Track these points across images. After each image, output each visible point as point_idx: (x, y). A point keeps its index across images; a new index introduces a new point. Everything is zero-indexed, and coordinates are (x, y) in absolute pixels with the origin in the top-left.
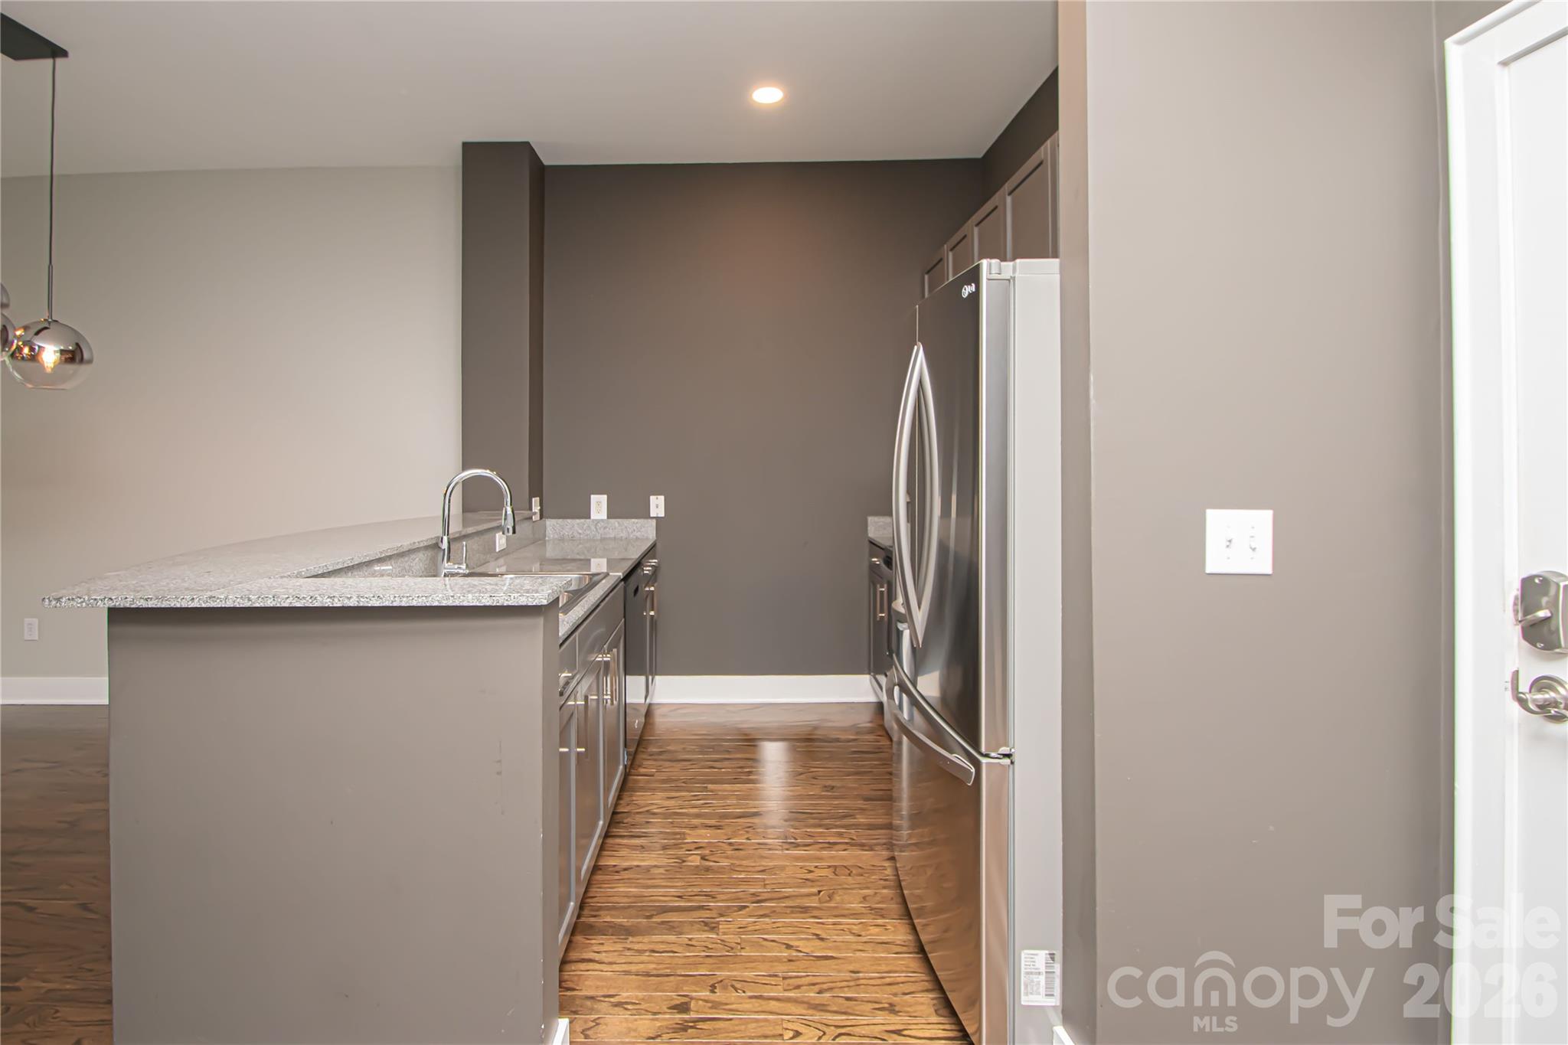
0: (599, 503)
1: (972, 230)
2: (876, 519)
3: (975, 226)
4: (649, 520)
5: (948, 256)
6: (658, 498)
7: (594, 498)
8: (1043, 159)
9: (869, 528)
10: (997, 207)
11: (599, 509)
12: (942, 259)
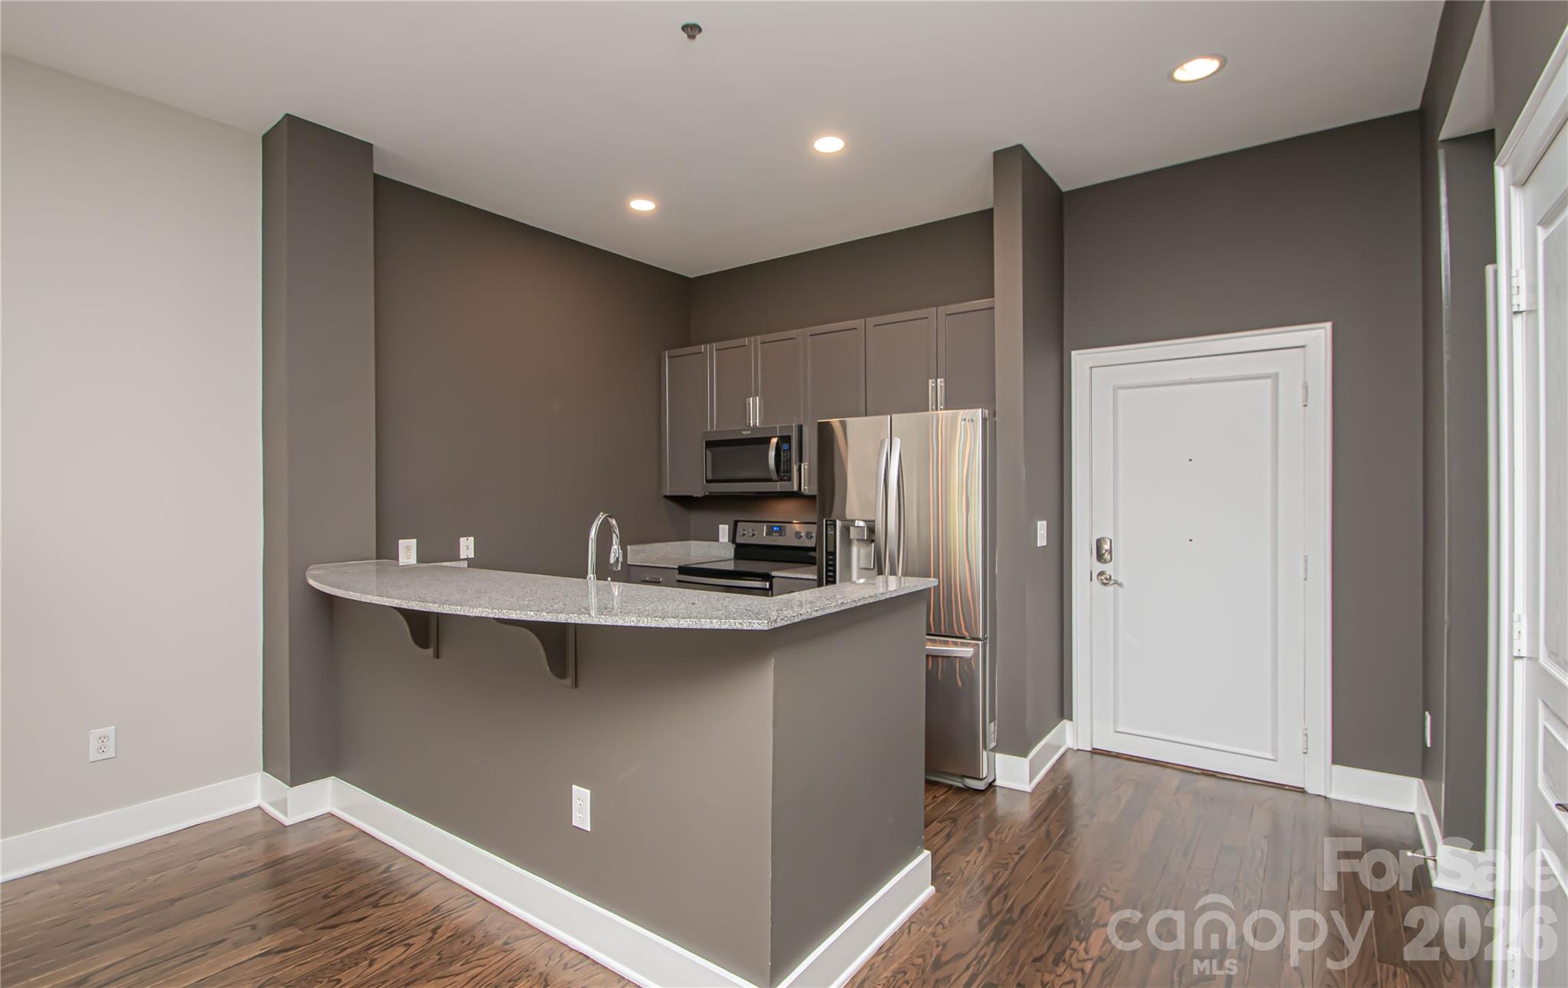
0: (408, 548)
1: (753, 343)
2: (633, 547)
3: (760, 344)
4: (461, 562)
5: (710, 352)
6: (467, 540)
7: (402, 543)
8: (856, 328)
9: (629, 555)
10: (794, 339)
11: (408, 554)
12: (702, 352)
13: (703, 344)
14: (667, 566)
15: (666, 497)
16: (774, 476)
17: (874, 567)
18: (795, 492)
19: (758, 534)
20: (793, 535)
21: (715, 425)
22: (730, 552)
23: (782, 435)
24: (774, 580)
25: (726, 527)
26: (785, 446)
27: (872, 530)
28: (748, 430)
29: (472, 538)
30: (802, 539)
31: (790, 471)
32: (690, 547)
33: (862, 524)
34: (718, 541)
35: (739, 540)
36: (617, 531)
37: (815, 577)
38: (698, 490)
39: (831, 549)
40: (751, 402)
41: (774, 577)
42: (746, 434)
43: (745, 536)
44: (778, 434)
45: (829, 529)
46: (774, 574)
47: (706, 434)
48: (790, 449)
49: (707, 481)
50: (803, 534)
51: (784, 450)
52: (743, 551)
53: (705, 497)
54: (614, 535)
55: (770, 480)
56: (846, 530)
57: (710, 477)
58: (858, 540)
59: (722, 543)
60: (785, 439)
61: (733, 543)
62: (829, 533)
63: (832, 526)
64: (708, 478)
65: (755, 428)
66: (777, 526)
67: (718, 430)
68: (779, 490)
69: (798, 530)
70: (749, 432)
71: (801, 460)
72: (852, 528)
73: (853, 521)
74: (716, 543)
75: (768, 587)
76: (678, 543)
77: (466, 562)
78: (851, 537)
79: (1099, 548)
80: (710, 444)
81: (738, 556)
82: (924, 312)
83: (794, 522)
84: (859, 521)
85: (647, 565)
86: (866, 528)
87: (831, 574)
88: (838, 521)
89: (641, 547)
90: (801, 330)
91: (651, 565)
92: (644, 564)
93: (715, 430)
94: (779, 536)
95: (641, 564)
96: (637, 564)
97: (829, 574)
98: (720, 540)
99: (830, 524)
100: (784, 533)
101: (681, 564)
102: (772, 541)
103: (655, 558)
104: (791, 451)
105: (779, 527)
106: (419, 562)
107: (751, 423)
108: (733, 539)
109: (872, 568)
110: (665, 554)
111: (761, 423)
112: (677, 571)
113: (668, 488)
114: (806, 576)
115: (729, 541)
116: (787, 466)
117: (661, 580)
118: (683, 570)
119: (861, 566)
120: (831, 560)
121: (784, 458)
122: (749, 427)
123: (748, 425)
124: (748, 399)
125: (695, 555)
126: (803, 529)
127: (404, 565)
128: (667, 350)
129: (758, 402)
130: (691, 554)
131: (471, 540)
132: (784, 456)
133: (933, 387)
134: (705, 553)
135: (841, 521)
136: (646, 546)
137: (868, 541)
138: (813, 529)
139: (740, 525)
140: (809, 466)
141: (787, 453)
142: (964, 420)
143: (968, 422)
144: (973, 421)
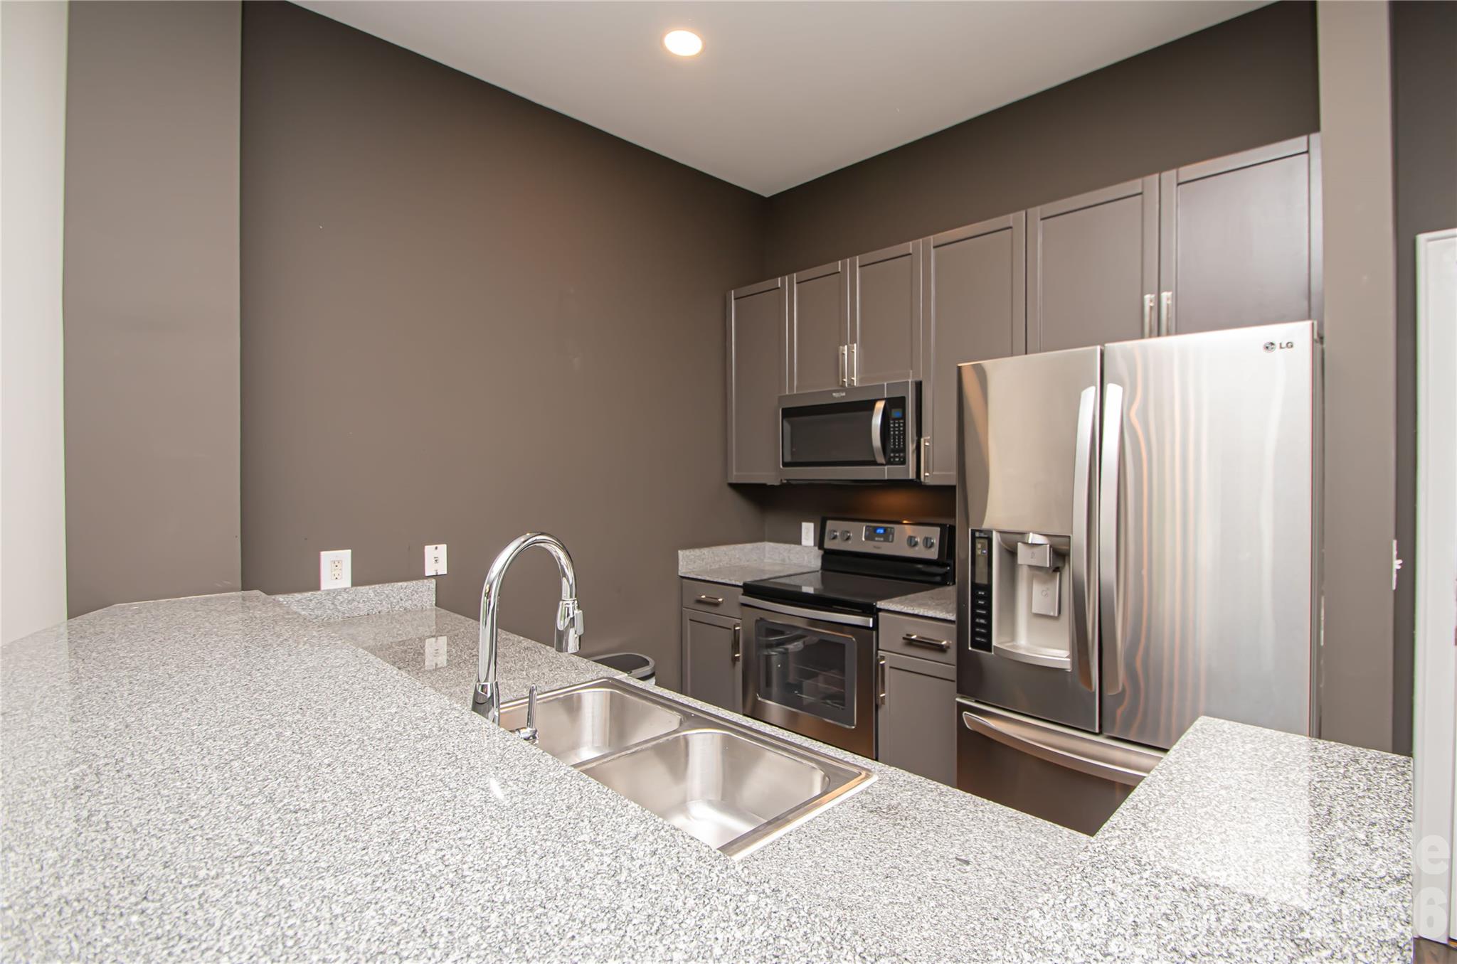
1: (852, 271)
2: (687, 552)
3: (860, 267)
4: (426, 581)
5: (790, 286)
6: (436, 548)
7: (327, 557)
8: (1011, 224)
9: (681, 563)
10: (910, 254)
11: (336, 573)
12: (778, 288)
13: (781, 275)
14: (728, 582)
15: (733, 486)
16: (881, 459)
17: (1060, 613)
18: (912, 480)
19: (856, 537)
20: (906, 540)
21: (797, 386)
22: (814, 561)
23: (890, 396)
24: (881, 614)
25: (811, 525)
26: (896, 413)
27: (1060, 555)
28: (842, 391)
29: (445, 546)
30: (917, 548)
31: (904, 450)
32: (764, 549)
33: (1039, 539)
34: (800, 543)
35: (829, 544)
36: (570, 574)
37: (952, 617)
38: (769, 474)
39: (981, 580)
40: (846, 353)
41: (880, 610)
42: (839, 396)
43: (836, 541)
44: (886, 396)
45: (979, 546)
46: (881, 604)
47: (781, 399)
48: (904, 417)
49: (785, 464)
50: (918, 539)
51: (894, 419)
52: (833, 560)
53: (782, 486)
54: (564, 580)
55: (874, 463)
56: (1011, 552)
57: (788, 459)
58: (1030, 566)
59: (806, 546)
60: (896, 404)
61: (819, 548)
62: (979, 552)
63: (986, 542)
64: (786, 460)
65: (852, 389)
66: (880, 528)
67: (799, 393)
68: (886, 478)
69: (911, 535)
70: (844, 394)
71: (919, 434)
72: (1020, 546)
73: (1023, 534)
74: (800, 546)
75: (871, 626)
77: (434, 581)
78: (1019, 563)
80: (788, 413)
81: (825, 567)
82: (1135, 185)
83: (905, 522)
84: (1031, 534)
85: (703, 578)
86: (1050, 547)
87: (982, 621)
88: (994, 533)
89: (697, 552)
90: (921, 240)
91: (708, 579)
92: (700, 577)
93: (795, 392)
94: (884, 541)
95: (695, 577)
96: (691, 576)
97: (977, 620)
98: (804, 542)
99: (980, 538)
100: (891, 536)
101: (749, 579)
102: (875, 547)
103: (717, 566)
104: (905, 420)
105: (885, 529)
106: (354, 584)
107: (845, 380)
108: (820, 542)
109: (1056, 615)
110: (730, 561)
111: (860, 380)
112: (741, 590)
113: (735, 473)
114: (930, 613)
115: (815, 545)
116: (899, 441)
117: (720, 600)
118: (750, 589)
119: (1035, 610)
120: (981, 597)
121: (894, 431)
122: (843, 385)
123: (841, 383)
124: (841, 347)
125: (770, 561)
126: (920, 533)
127: (328, 592)
128: (736, 286)
129: (855, 351)
130: (765, 561)
131: (443, 548)
132: (894, 427)
133: (1151, 308)
134: (783, 560)
135: (1001, 532)
136: (705, 551)
137: (1051, 571)
138: (935, 534)
139: (830, 524)
140: (932, 441)
141: (899, 423)
142: (1269, 346)
143: (1281, 348)
144: (1292, 346)
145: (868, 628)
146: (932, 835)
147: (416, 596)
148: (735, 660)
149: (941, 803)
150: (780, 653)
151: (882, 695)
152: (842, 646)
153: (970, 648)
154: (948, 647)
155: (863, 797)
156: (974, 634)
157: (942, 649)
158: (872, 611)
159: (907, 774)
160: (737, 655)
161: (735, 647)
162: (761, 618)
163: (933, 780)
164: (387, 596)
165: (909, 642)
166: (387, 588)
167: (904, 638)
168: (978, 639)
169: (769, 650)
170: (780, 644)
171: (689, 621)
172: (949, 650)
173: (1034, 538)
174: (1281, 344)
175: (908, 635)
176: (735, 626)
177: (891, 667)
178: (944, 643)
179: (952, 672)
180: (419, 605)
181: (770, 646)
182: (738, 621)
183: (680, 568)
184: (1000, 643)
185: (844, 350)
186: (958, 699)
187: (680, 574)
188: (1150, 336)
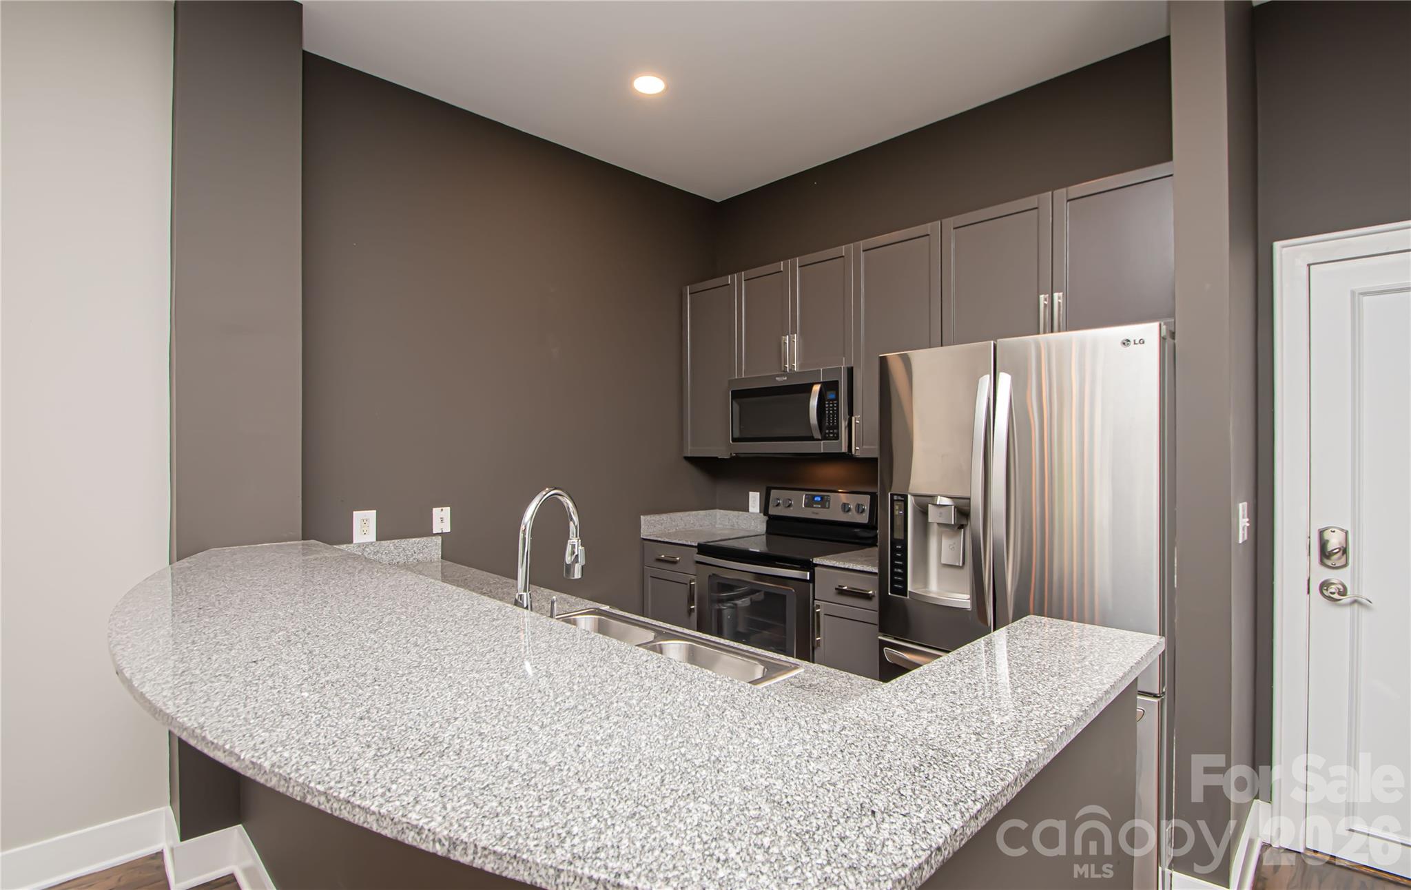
0: (365, 521)
1: (793, 269)
2: (648, 517)
3: (799, 267)
4: (434, 537)
5: (738, 282)
6: (442, 510)
7: (358, 516)
8: (929, 233)
9: (643, 527)
10: (843, 257)
11: (365, 529)
12: (729, 285)
13: (729, 274)
14: (685, 543)
15: (687, 458)
16: (817, 435)
17: (964, 563)
18: (844, 453)
19: (797, 504)
20: (840, 506)
21: (744, 371)
22: (760, 526)
23: (825, 380)
24: (816, 568)
25: (757, 494)
26: (831, 395)
27: (963, 514)
29: (449, 508)
30: (850, 514)
31: (837, 427)
32: (715, 516)
33: (946, 501)
34: (748, 511)
35: (773, 511)
36: (575, 518)
37: (876, 570)
38: (721, 449)
39: (899, 535)
40: (787, 342)
41: (816, 565)
42: (781, 380)
43: (779, 508)
44: (822, 380)
45: (897, 507)
46: (816, 560)
47: (731, 381)
48: (837, 398)
49: (734, 440)
50: (851, 506)
51: (829, 400)
52: (776, 525)
53: (732, 458)
54: (571, 523)
55: (812, 438)
56: (923, 512)
57: (737, 435)
58: (938, 524)
59: (752, 513)
60: (830, 387)
61: (765, 515)
62: (896, 513)
63: (902, 504)
64: (735, 437)
65: (792, 374)
66: (818, 496)
67: (746, 377)
68: (822, 450)
69: (845, 502)
70: (785, 378)
71: (851, 413)
72: (930, 507)
73: (933, 497)
74: (747, 513)
75: (808, 578)
76: (702, 513)
77: (440, 537)
78: (930, 520)
79: (1323, 544)
80: (737, 395)
81: (770, 531)
82: (1032, 201)
83: (840, 491)
84: (939, 497)
85: (662, 540)
86: (955, 507)
87: (900, 571)
88: (909, 496)
89: (656, 517)
90: (852, 244)
91: (667, 540)
92: (659, 539)
93: (743, 376)
94: (822, 507)
95: (655, 539)
96: (651, 538)
97: (895, 570)
98: (751, 510)
99: (898, 500)
100: (827, 503)
101: (702, 540)
102: (814, 513)
103: (674, 530)
104: (838, 400)
105: (822, 498)
106: (378, 539)
107: (787, 366)
108: (765, 509)
109: (961, 565)
110: (686, 525)
111: (800, 366)
112: (696, 550)
113: (689, 448)
114: (859, 567)
115: (760, 512)
116: (833, 420)
117: (678, 559)
118: (704, 549)
119: (944, 561)
120: (899, 551)
121: (829, 411)
122: (785, 371)
123: (783, 369)
124: (783, 337)
125: (720, 526)
126: (852, 500)
127: (359, 545)
128: (690, 284)
129: (795, 340)
130: (717, 526)
131: (447, 510)
132: (829, 407)
133: (1045, 305)
134: (733, 526)
135: (914, 495)
136: (664, 516)
137: (956, 528)
138: (865, 500)
139: (774, 493)
140: (862, 419)
141: (833, 404)
142: (1126, 343)
143: (1135, 343)
144: (1143, 343)
145: (805, 581)
146: (840, 699)
147: (426, 550)
148: (691, 611)
149: (849, 684)
150: (730, 607)
151: (818, 639)
152: (784, 597)
153: (889, 594)
154: (874, 596)
155: (792, 680)
156: (893, 581)
157: (868, 597)
158: (808, 566)
159: (826, 668)
160: (693, 607)
161: (691, 600)
162: (714, 574)
163: (845, 671)
164: (404, 549)
165: (841, 592)
166: (404, 543)
167: (836, 589)
168: (896, 586)
169: (720, 605)
170: (730, 599)
171: (650, 578)
172: (874, 599)
173: (942, 500)
174: (1135, 341)
175: (840, 586)
176: (691, 582)
177: (825, 614)
178: (871, 592)
179: (874, 617)
180: (428, 558)
181: (721, 601)
182: (693, 577)
183: (642, 531)
184: (915, 589)
185: (785, 339)
186: (879, 637)
187: (642, 537)
188: (1045, 332)
